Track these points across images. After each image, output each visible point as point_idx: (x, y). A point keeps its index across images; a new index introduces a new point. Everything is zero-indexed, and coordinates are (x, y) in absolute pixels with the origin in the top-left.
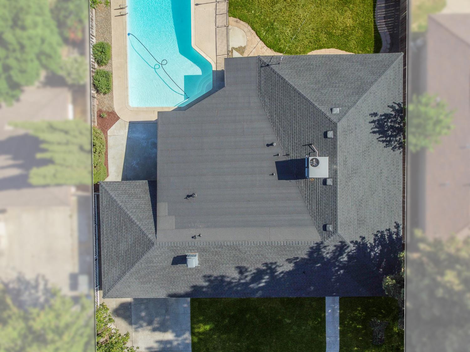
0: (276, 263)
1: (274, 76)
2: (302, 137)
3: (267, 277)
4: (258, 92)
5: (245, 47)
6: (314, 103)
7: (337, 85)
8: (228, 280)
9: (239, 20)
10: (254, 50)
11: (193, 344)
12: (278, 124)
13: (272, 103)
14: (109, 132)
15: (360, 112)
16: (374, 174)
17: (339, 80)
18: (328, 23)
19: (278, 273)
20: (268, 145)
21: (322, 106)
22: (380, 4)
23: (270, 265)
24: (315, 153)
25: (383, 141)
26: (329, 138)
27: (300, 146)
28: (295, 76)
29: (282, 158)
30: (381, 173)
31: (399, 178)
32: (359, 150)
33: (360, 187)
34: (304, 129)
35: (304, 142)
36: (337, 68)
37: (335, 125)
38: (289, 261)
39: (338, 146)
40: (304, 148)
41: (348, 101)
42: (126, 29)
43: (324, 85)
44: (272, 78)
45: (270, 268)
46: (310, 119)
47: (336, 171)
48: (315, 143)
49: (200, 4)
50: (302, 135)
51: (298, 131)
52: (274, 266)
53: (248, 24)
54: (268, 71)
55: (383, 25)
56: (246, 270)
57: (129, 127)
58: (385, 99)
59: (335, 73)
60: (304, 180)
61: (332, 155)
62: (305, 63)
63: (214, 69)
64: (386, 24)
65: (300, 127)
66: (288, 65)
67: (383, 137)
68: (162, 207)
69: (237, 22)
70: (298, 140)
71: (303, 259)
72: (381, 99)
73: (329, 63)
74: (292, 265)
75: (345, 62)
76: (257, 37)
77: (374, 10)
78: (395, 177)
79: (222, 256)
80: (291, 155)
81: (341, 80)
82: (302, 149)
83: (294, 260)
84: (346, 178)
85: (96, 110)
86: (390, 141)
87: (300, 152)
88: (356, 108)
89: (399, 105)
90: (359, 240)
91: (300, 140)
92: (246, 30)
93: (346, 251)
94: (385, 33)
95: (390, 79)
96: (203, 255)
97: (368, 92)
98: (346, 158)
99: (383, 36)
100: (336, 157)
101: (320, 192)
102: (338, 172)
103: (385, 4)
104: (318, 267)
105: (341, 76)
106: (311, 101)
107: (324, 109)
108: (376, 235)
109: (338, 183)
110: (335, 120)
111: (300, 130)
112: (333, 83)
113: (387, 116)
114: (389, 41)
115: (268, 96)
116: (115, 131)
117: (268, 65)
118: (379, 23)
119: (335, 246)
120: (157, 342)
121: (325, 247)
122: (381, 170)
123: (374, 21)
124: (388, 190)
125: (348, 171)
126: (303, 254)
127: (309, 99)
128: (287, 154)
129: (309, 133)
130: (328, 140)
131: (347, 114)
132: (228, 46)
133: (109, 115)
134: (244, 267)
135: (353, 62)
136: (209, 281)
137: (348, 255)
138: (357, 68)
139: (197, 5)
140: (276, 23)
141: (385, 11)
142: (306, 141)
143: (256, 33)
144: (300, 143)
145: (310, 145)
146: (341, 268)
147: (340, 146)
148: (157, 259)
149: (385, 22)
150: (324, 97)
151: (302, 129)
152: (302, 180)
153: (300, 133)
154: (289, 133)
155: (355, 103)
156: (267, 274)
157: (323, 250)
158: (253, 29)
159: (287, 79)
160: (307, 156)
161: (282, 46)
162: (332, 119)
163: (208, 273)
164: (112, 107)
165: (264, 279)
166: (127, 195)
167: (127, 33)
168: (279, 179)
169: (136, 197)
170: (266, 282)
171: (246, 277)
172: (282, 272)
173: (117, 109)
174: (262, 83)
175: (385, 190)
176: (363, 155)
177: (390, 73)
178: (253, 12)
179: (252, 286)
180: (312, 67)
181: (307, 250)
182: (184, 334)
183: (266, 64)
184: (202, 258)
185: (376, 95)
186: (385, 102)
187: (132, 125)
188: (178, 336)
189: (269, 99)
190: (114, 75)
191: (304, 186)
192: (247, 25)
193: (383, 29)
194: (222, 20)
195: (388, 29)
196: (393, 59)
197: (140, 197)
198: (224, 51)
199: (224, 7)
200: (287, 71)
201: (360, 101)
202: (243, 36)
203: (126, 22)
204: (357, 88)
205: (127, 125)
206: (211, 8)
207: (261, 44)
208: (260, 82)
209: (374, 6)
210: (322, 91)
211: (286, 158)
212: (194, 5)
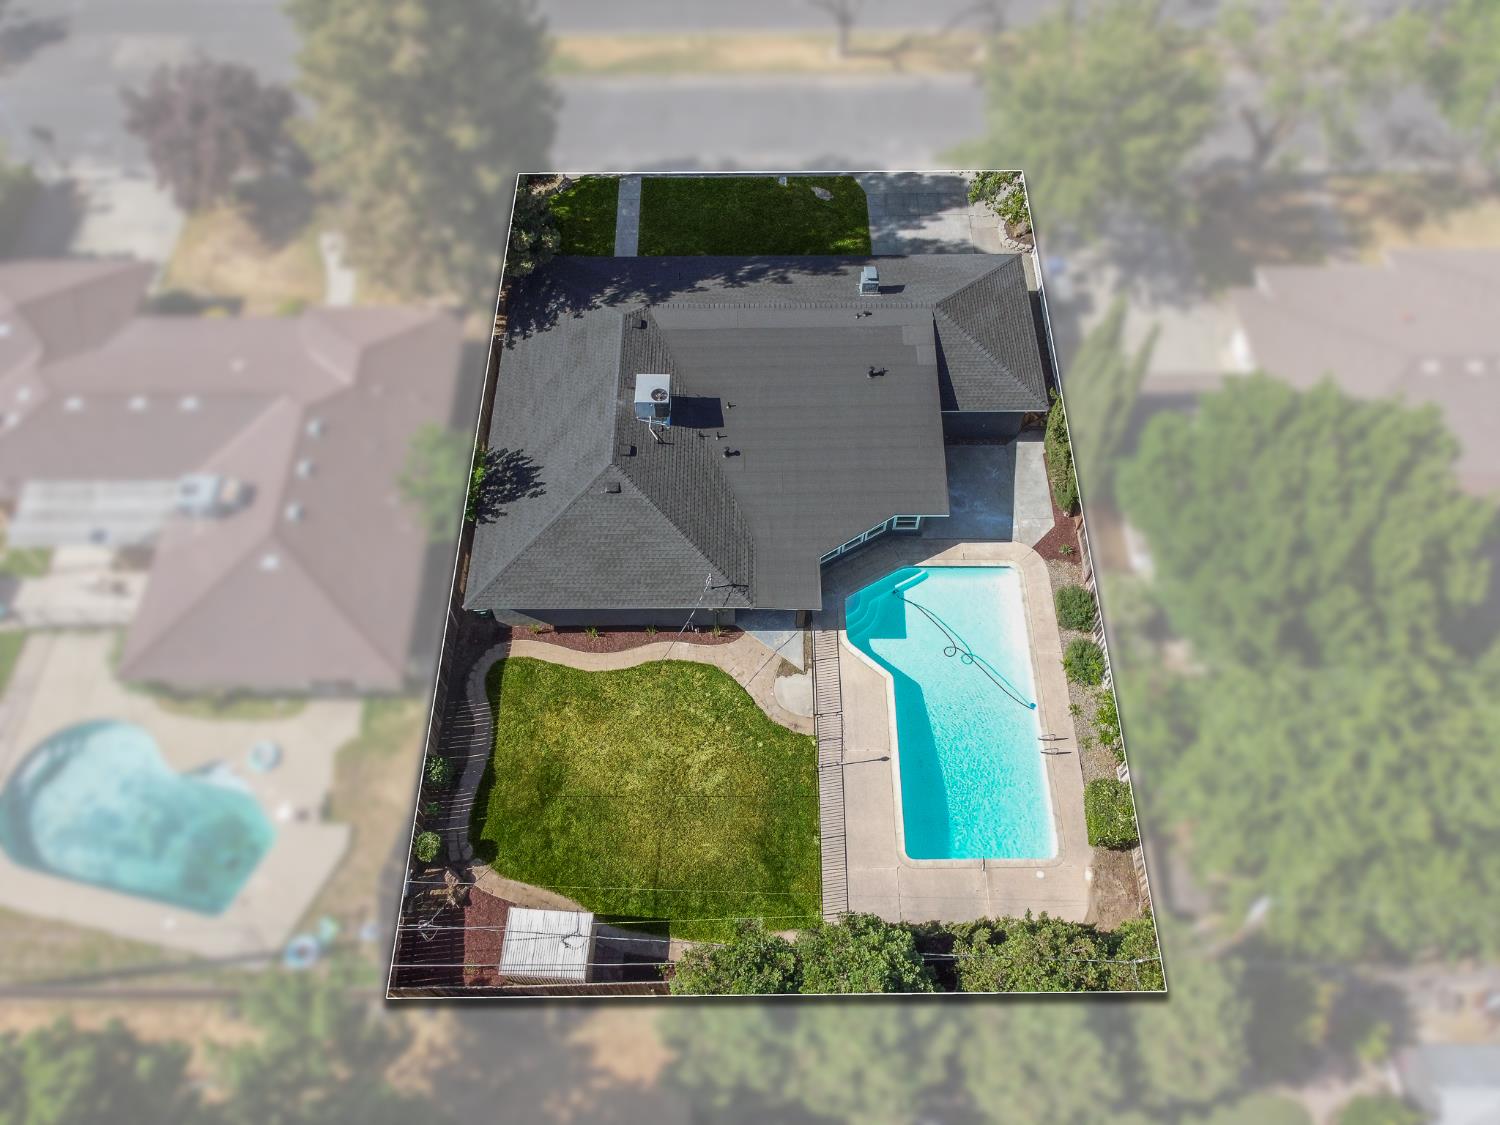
1: (722, 565)
2: (674, 458)
3: (740, 274)
4: (755, 546)
5: (778, 676)
6: (651, 504)
7: (602, 541)
8: (807, 271)
9: (792, 728)
10: (758, 669)
11: (866, 224)
12: (717, 486)
13: (727, 522)
14: (1051, 524)
16: (547, 406)
17: (598, 549)
18: (593, 720)
19: (723, 278)
20: (737, 453)
21: (636, 499)
22: (478, 758)
24: (654, 429)
25: (522, 458)
26: (627, 445)
27: (679, 445)
28: (683, 562)
29: (711, 432)
30: (534, 411)
32: (572, 434)
33: (577, 383)
34: (670, 468)
35: (672, 449)
36: (599, 576)
37: (615, 463)
38: (703, 289)
39: (612, 431)
40: (672, 440)
41: (586, 506)
42: (1040, 711)
43: (628, 542)
44: (726, 563)
45: (736, 282)
46: (658, 481)
48: (653, 443)
49: (878, 760)
50: (674, 461)
51: (682, 467)
53: (771, 721)
54: (734, 575)
56: (775, 280)
57: (1011, 533)
58: (511, 525)
59: (605, 564)
61: (626, 419)
63: (843, 633)
64: (472, 718)
65: (678, 473)
66: (696, 584)
67: (524, 464)
68: (928, 357)
69: (796, 726)
70: (682, 454)
71: (679, 291)
72: (520, 520)
73: (613, 589)
74: (696, 286)
75: (582, 590)
76: (753, 695)
77: (494, 744)
79: (820, 294)
80: (695, 435)
81: (595, 550)
82: (676, 440)
83: (694, 290)
84: (602, 389)
85: (1084, 560)
86: (509, 462)
87: (679, 436)
88: (573, 495)
89: (483, 521)
90: (585, 313)
91: (679, 454)
92: (776, 710)
93: (605, 299)
94: (477, 701)
95: (496, 559)
96: (853, 293)
97: (545, 526)
98: (599, 417)
99: (482, 694)
102: (616, 394)
103: (467, 760)
104: (656, 283)
105: (594, 558)
106: (655, 509)
107: (632, 491)
108: (552, 325)
110: (615, 469)
112: (610, 543)
113: (511, 497)
114: (470, 685)
115: (735, 534)
116: (1039, 526)
117: (734, 586)
118: (487, 720)
119: (627, 302)
120: (924, 228)
121: (643, 301)
122: (533, 414)
123: (496, 724)
124: (523, 390)
125: (596, 400)
126: (679, 297)
127: (660, 513)
128: (702, 437)
129: (662, 460)
130: (629, 443)
131: (590, 481)
132: (814, 677)
133: (1057, 553)
134: (779, 284)
135: (565, 589)
136: (838, 270)
138: (560, 577)
139: (885, 759)
140: (711, 720)
141: (469, 744)
142: (667, 449)
143: (754, 703)
144: (679, 450)
145: (661, 442)
147: (609, 432)
148: (931, 290)
149: (473, 723)
150: (630, 516)
151: (674, 470)
152: (677, 395)
153: (678, 464)
154: (697, 469)
155: (574, 504)
156: (741, 277)
158: (760, 712)
159: (699, 554)
160: (668, 427)
162: (620, 473)
163: (841, 278)
164: (1052, 568)
165: (745, 272)
167: (1036, 708)
168: (718, 399)
169: (977, 382)
170: (742, 269)
171: (775, 274)
172: (714, 279)
173: (1042, 564)
174: (746, 560)
175: (529, 388)
176: (566, 429)
177: (496, 568)
178: (760, 744)
179: (767, 266)
180: (649, 581)
182: (879, 237)
183: (738, 589)
185: (529, 526)
187: (1006, 536)
188: (892, 235)
189: (733, 529)
190: (1055, 624)
192: (774, 719)
193: (480, 710)
194: (830, 726)
195: (469, 708)
196: (485, 594)
197: (969, 382)
198: (822, 669)
199: (827, 754)
200: (697, 572)
201: (563, 508)
202: (781, 697)
203: (1042, 726)
204: (565, 533)
205: (1015, 535)
206: (853, 752)
207: (743, 682)
208: (751, 562)
209: (492, 754)
210: (632, 528)
211: (705, 431)
212: (892, 758)
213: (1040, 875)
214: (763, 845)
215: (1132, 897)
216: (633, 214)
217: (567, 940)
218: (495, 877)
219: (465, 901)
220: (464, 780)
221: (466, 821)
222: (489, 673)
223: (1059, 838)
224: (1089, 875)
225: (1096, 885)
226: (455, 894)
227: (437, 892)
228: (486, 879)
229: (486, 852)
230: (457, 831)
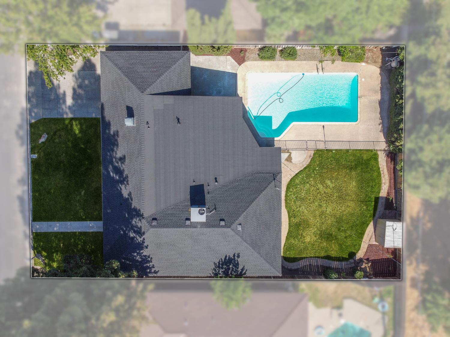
0: (128, 184)
1: (267, 184)
2: (221, 203)
3: (117, 178)
4: (256, 171)
5: (291, 162)
6: (246, 212)
7: (258, 229)
8: (115, 149)
9: (311, 158)
10: (289, 169)
11: (64, 119)
12: (231, 186)
13: (246, 182)
14: (229, 57)
15: (239, 244)
16: (194, 255)
17: (262, 230)
18: (308, 224)
19: (120, 185)
20: (216, 178)
21: (244, 218)
22: (320, 262)
23: (126, 180)
24: (209, 212)
25: (219, 263)
26: (220, 222)
27: (215, 202)
28: (266, 198)
29: (206, 189)
30: (195, 260)
31: (191, 273)
32: (211, 244)
33: (185, 244)
34: (227, 205)
35: (218, 205)
36: (271, 229)
37: (229, 227)
38: (130, 194)
39: (214, 229)
40: (213, 205)
41: (246, 236)
42: (307, 72)
43: (259, 219)
44: (265, 182)
45: (124, 180)
46: (234, 209)
47: (196, 227)
48: (217, 212)
49: (324, 129)
50: (223, 203)
51: (225, 200)
52: (125, 182)
53: (309, 165)
54: (270, 179)
55: (305, 264)
56: (122, 163)
57: (233, 73)
58: (248, 263)
59: (267, 227)
60: (190, 205)
61: (207, 225)
62: (275, 206)
63: (276, 139)
64: (305, 266)
65: (229, 202)
66: (274, 193)
68: (170, 99)
69: (310, 156)
70: (219, 200)
71: (131, 204)
72: (248, 260)
73: (275, 223)
74: (127, 197)
75: (276, 234)
76: (298, 171)
77: (316, 257)
78: (192, 271)
79: (134, 144)
80: (208, 196)
81: (262, 231)
82: (213, 203)
83: (131, 198)
84: (191, 235)
85: (246, 47)
86: (219, 267)
87: (211, 202)
88: (241, 242)
89: (245, 273)
90: (145, 244)
91: (219, 202)
92: (304, 163)
93: (137, 236)
94: (299, 265)
95: (263, 267)
96: (134, 130)
97: (253, 250)
98: (205, 235)
99: (297, 263)
100: (206, 227)
101: (181, 216)
102: (195, 229)
103: (320, 265)
104: (125, 214)
105: (265, 231)
106: (247, 210)
107: (241, 219)
108: (149, 257)
109: (187, 229)
110: (232, 226)
111: (226, 202)
112: (260, 226)
113: (237, 265)
114: (293, 268)
115: (252, 179)
116: (230, 62)
117: (274, 179)
118: (307, 260)
119: (141, 227)
120: (65, 93)
121: (140, 220)
122: (197, 260)
123: (308, 257)
124: (182, 265)
125: (196, 236)
126: (135, 204)
127: (249, 208)
128: (209, 193)
129: (224, 208)
130: (219, 222)
131: (237, 236)
132: (293, 149)
133: (242, 57)
134: (125, 161)
135: (275, 240)
136: (114, 135)
137: (134, 237)
138: (271, 243)
139: (323, 127)
140: (308, 185)
141: (315, 265)
142: (218, 206)
143: (302, 171)
144: (217, 202)
145: (215, 209)
146: (124, 232)
147: (213, 230)
148: (131, 94)
149: (307, 265)
150: (250, 219)
151: (227, 203)
152: (190, 203)
153: (224, 202)
154: (225, 194)
155: (245, 241)
156: (120, 177)
157: (138, 219)
158: (305, 168)
159: (263, 192)
160: (207, 207)
161: (291, 190)
162: (234, 225)
163: (120, 134)
164: (249, 60)
165: (116, 175)
166: (179, 73)
168: (191, 187)
169: (178, 79)
170: (113, 177)
171: (118, 163)
173: (247, 63)
174: (262, 175)
175: (182, 263)
176: (208, 247)
177: (267, 266)
178: (317, 168)
179: (111, 166)
180: (273, 210)
181: (138, 207)
182: (71, 113)
183: (275, 178)
184: (132, 129)
185: (251, 256)
186: (246, 263)
187: (234, 76)
188: (70, 108)
189: (250, 180)
190: (272, 62)
191: (186, 205)
192: (308, 163)
193: (302, 263)
194: (311, 145)
195: (302, 267)
196: (277, 269)
197: (178, 82)
198: (289, 147)
199: (321, 146)
200: (270, 193)
201: (246, 245)
202: (299, 161)
203: (312, 72)
204: (256, 243)
205: (234, 72)
206: (321, 138)
207: (293, 174)
208: (263, 173)
209: (318, 257)
210: (254, 218)
211: (206, 191)
212: (323, 124)
213: (363, 80)
214: (352, 168)
215: (371, 51)
216: (58, 225)
218: (360, 252)
219: (367, 259)
220: (327, 265)
221: (341, 263)
222: (289, 262)
223: (352, 72)
224: (363, 64)
225: (367, 62)
226: (367, 263)
227: (368, 269)
228: (360, 255)
229: (352, 255)
230: (344, 265)
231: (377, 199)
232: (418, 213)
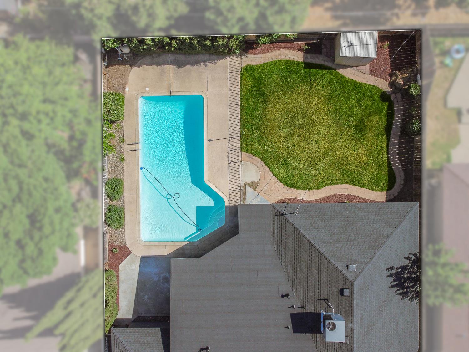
1: (289, 226)
2: (318, 291)
4: (272, 240)
5: (258, 182)
6: (329, 258)
7: (353, 238)
9: (252, 156)
10: (267, 185)
12: (293, 275)
13: (287, 253)
14: (121, 267)
15: (376, 267)
16: (391, 328)
17: (355, 233)
18: (343, 158)
20: (283, 296)
21: (338, 261)
22: (394, 140)
24: (331, 309)
25: (400, 294)
26: (346, 296)
27: (315, 299)
28: (310, 227)
29: (297, 310)
30: (397, 325)
31: (415, 328)
32: (376, 306)
33: (376, 342)
34: (319, 284)
35: (320, 296)
36: (352, 219)
37: (352, 284)
39: (355, 305)
40: (320, 302)
41: (364, 257)
42: (138, 164)
43: (339, 238)
44: (287, 228)
46: (326, 274)
47: (352, 330)
48: (331, 299)
49: (213, 140)
50: (317, 289)
51: (313, 285)
53: (261, 159)
54: (283, 221)
55: (397, 161)
57: (141, 261)
58: (401, 250)
59: (350, 225)
60: (320, 334)
61: (349, 313)
62: (320, 213)
63: (227, 204)
64: (399, 160)
65: (315, 281)
66: (302, 215)
67: (399, 290)
69: (250, 157)
70: (313, 294)
72: (397, 252)
75: (360, 212)
76: (270, 172)
77: (388, 147)
78: (412, 327)
80: (307, 307)
81: (356, 233)
82: (317, 303)
84: (363, 336)
85: (107, 245)
86: (407, 293)
87: (315, 305)
88: (372, 264)
89: (415, 255)
91: (315, 293)
92: (259, 165)
94: (398, 169)
95: (406, 230)
97: (384, 247)
98: (362, 316)
99: (396, 172)
100: (353, 316)
101: (336, 349)
102: (355, 331)
103: (399, 140)
105: (356, 228)
106: (327, 256)
107: (341, 266)
109: (355, 342)
110: (351, 279)
111: (315, 284)
112: (349, 236)
113: (403, 268)
114: (403, 177)
115: (283, 245)
116: (127, 265)
117: (282, 214)
118: (392, 159)
122: (398, 323)
123: (388, 157)
124: (404, 342)
125: (365, 328)
127: (324, 253)
128: (302, 306)
129: (324, 288)
130: (344, 298)
131: (364, 272)
132: (241, 181)
133: (121, 250)
135: (368, 212)
138: (372, 219)
139: (210, 141)
140: (289, 159)
141: (399, 147)
142: (322, 296)
143: (269, 168)
144: (315, 296)
145: (326, 300)
147: (357, 305)
149: (398, 158)
150: (340, 252)
151: (318, 283)
152: (318, 334)
153: (315, 287)
154: (304, 285)
155: (371, 259)
158: (266, 163)
159: (302, 231)
160: (322, 311)
161: (295, 182)
162: (348, 277)
164: (124, 241)
166: (139, 345)
167: (140, 167)
168: (294, 332)
169: (148, 347)
173: (128, 243)
174: (276, 231)
175: (401, 342)
176: (379, 310)
177: (406, 224)
178: (266, 148)
180: (326, 217)
183: (281, 214)
185: (392, 248)
186: (401, 254)
187: (144, 259)
189: (284, 248)
190: (126, 210)
191: (320, 341)
192: (260, 160)
193: (397, 165)
194: (235, 156)
195: (402, 165)
196: (409, 210)
197: (153, 346)
198: (237, 186)
199: (237, 142)
200: (302, 221)
201: (376, 256)
202: (256, 171)
203: (138, 157)
204: (373, 242)
205: (139, 260)
206: (224, 144)
207: (274, 179)
208: (274, 230)
209: (388, 143)
210: (338, 245)
211: (301, 310)
212: (207, 141)
213: (147, 89)
214: (265, 101)
215: (110, 80)
217: (350, 44)
218: (380, 86)
219: (391, 75)
220: (399, 130)
221: (395, 111)
222: (394, 183)
223: (137, 105)
224: (127, 89)
225: (125, 85)
226: (397, 76)
227: (405, 75)
228: (384, 86)
229: (384, 97)
230: (399, 107)
231: (308, 65)
232: (327, 9)
